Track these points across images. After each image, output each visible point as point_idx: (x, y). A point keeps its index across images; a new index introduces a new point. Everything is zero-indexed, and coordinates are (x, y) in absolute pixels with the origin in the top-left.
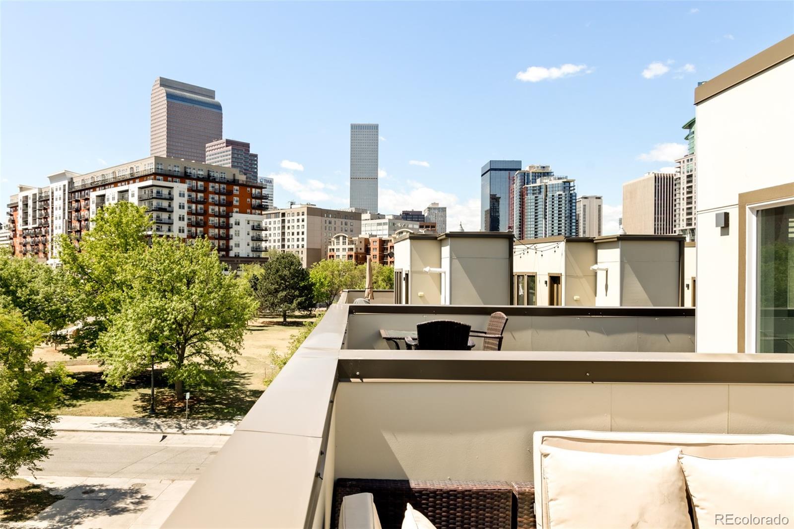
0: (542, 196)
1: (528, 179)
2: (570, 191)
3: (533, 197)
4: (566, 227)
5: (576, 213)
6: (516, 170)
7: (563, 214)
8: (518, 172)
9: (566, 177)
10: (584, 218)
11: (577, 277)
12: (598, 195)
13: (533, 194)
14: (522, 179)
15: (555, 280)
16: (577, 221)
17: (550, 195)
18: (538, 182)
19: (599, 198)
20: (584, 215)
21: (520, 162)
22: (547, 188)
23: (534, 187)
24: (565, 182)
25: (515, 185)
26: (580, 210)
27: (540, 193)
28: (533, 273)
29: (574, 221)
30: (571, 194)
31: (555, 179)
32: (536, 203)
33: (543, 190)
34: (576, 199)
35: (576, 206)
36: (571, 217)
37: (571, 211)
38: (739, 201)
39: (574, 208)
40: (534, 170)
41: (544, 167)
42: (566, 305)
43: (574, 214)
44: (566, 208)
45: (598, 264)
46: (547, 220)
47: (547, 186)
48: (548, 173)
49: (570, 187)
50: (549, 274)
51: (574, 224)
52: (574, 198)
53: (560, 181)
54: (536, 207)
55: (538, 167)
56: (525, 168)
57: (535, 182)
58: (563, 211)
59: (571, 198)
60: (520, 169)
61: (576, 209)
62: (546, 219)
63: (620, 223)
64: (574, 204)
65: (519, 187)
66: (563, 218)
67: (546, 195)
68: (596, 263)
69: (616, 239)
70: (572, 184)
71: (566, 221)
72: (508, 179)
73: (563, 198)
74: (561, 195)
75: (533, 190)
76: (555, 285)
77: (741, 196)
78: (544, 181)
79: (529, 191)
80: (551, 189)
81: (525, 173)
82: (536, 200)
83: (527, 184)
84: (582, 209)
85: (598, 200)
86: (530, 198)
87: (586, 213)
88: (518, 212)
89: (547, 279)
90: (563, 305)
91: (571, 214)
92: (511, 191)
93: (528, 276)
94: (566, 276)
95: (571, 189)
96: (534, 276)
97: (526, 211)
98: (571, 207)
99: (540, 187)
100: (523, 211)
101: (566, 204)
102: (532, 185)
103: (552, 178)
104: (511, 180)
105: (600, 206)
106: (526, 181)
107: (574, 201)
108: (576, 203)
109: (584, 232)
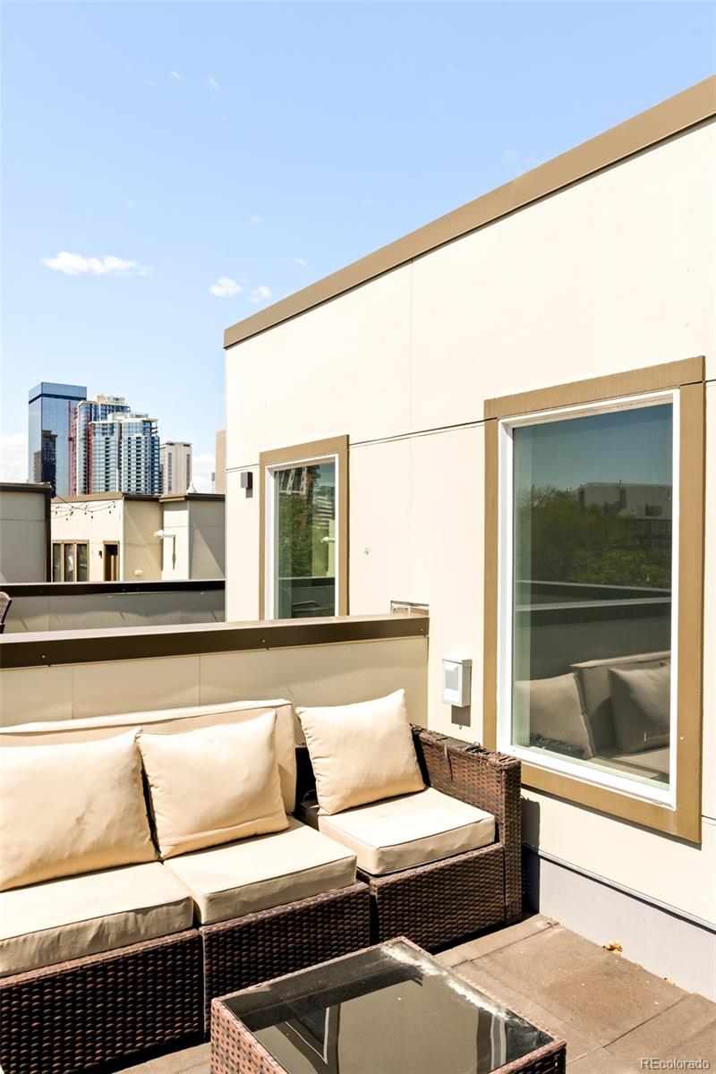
0: (115, 438)
1: (95, 413)
2: (151, 433)
3: (103, 438)
4: (146, 481)
5: (158, 462)
6: (79, 399)
7: (143, 464)
8: (82, 402)
9: (147, 416)
10: (170, 470)
11: (139, 546)
12: (187, 442)
13: (103, 434)
14: (88, 413)
15: (111, 550)
16: (160, 473)
17: (125, 437)
18: (110, 419)
19: (188, 446)
20: (170, 466)
21: (85, 389)
22: (121, 428)
23: (103, 425)
24: (144, 422)
25: (77, 420)
26: (164, 459)
27: (112, 433)
28: (84, 541)
29: (157, 473)
30: (153, 438)
31: (132, 416)
32: (107, 447)
33: (116, 430)
34: (159, 445)
35: (159, 454)
36: (153, 468)
37: (152, 460)
38: (260, 461)
39: (156, 456)
40: (104, 402)
41: (117, 399)
42: (124, 580)
43: (156, 465)
44: (146, 455)
45: (165, 529)
46: (122, 470)
47: (121, 424)
48: (122, 408)
49: (151, 429)
50: (104, 542)
51: (156, 477)
52: (156, 443)
53: (139, 420)
54: (107, 451)
55: (109, 398)
56: (91, 397)
57: (106, 418)
58: (143, 460)
59: (153, 443)
60: (85, 399)
61: (159, 458)
62: (120, 469)
63: (213, 480)
64: (156, 452)
65: (83, 423)
66: (143, 468)
67: (121, 437)
68: (162, 528)
69: (183, 499)
70: (154, 425)
71: (146, 472)
72: (68, 412)
73: (143, 443)
74: (140, 438)
75: (103, 429)
76: (113, 557)
77: (262, 455)
78: (118, 418)
79: (97, 430)
80: (127, 430)
81: (91, 405)
82: (107, 443)
83: (95, 420)
84: (167, 458)
85: (186, 448)
86: (98, 440)
87: (172, 464)
88: (82, 457)
89: (102, 549)
90: (121, 580)
91: (152, 464)
92: (72, 428)
93: (79, 545)
94: (125, 544)
95: (153, 431)
96: (85, 545)
97: (93, 457)
98: (153, 456)
99: (112, 425)
100: (88, 456)
101: (146, 451)
102: (101, 422)
103: (128, 415)
104: (73, 413)
105: (188, 455)
106: (93, 416)
107: (156, 447)
108: (159, 450)
109: (170, 488)
